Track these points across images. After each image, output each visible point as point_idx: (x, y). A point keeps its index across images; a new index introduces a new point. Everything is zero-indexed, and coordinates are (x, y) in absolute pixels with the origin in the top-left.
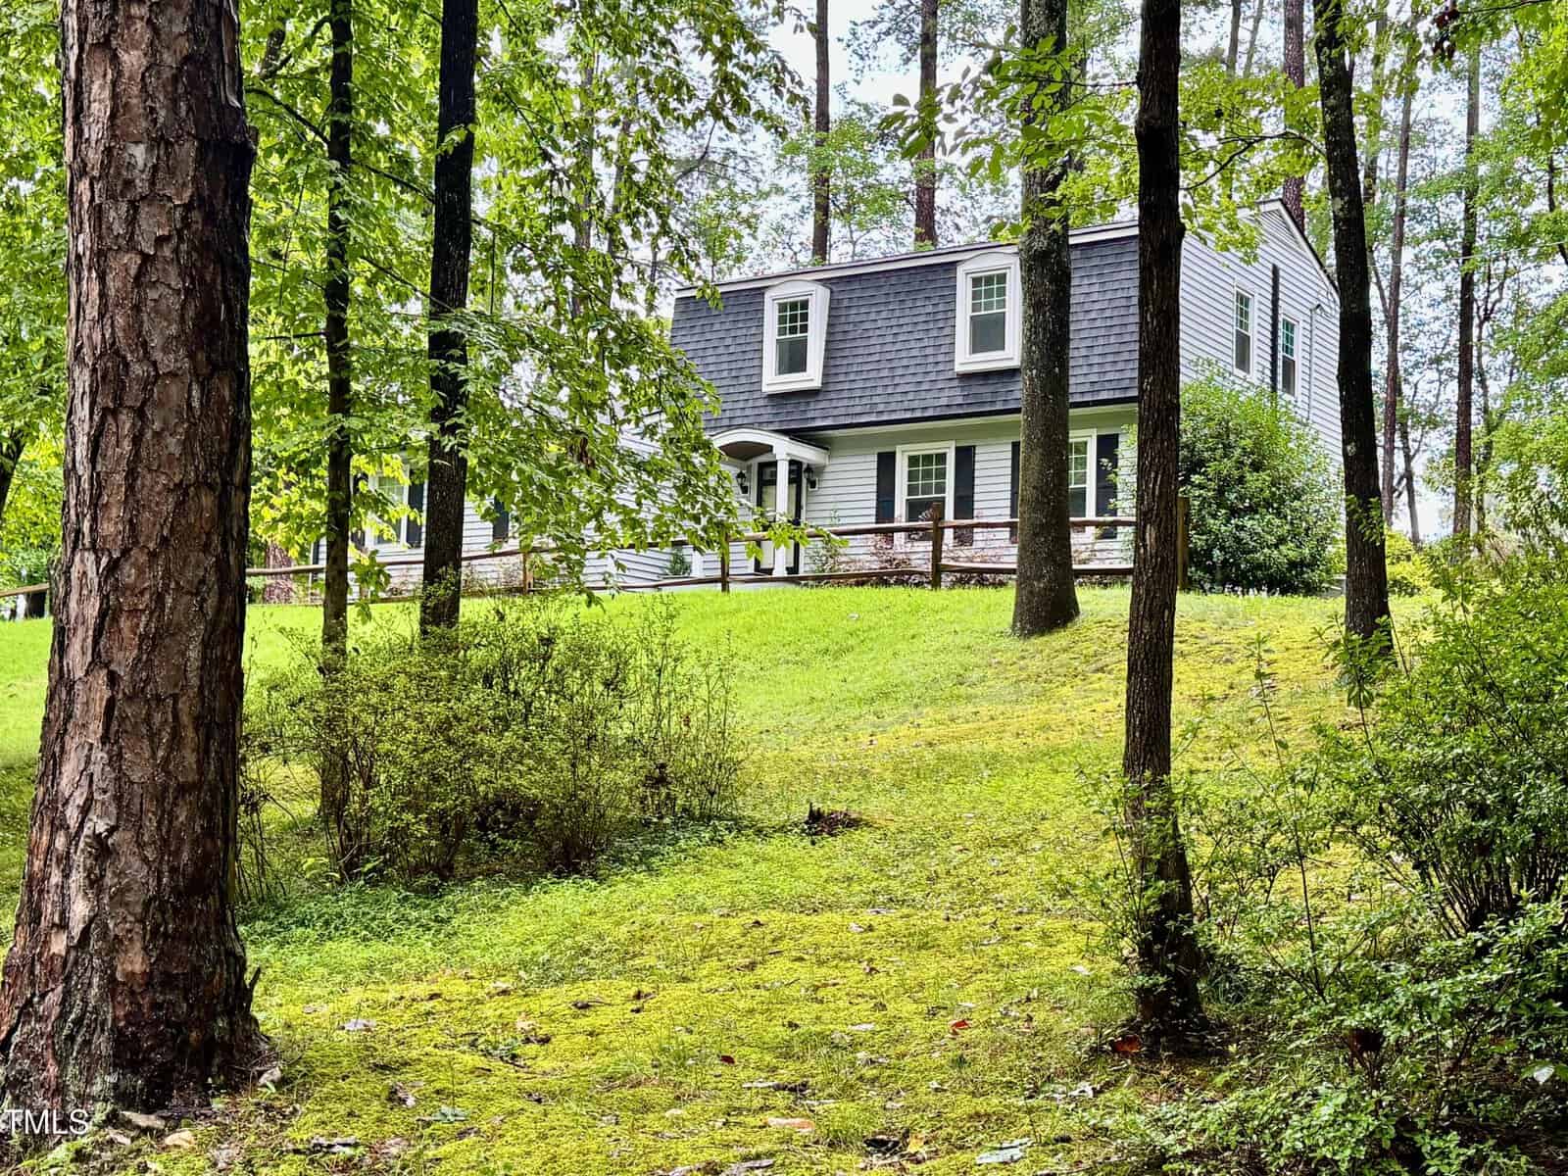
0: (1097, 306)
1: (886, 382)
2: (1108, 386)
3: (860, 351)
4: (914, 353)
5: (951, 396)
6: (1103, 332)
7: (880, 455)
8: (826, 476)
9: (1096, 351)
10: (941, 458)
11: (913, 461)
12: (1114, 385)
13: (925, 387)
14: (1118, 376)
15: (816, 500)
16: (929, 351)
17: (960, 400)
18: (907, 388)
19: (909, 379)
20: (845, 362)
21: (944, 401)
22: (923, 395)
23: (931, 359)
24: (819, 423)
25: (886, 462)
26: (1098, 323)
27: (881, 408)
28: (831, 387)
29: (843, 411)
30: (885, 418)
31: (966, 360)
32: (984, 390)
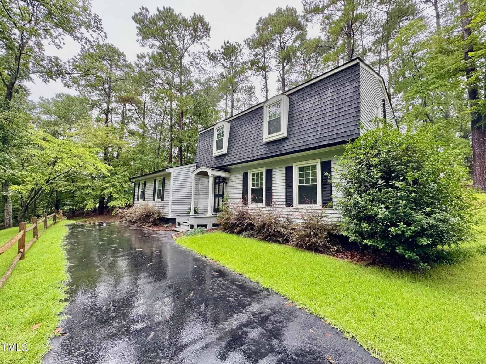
0: (317, 107)
1: (244, 149)
2: (325, 139)
3: (237, 140)
4: (252, 138)
5: (263, 151)
6: (322, 116)
7: (243, 173)
8: (230, 181)
9: (319, 125)
10: (262, 174)
11: (253, 175)
12: (329, 138)
13: (254, 149)
14: (330, 134)
15: (229, 188)
16: (256, 137)
17: (265, 152)
18: (250, 150)
19: (250, 147)
20: (233, 144)
21: (260, 153)
22: (254, 152)
23: (256, 139)
24: (226, 164)
25: (245, 176)
26: (319, 113)
27: (242, 158)
28: (229, 153)
29: (232, 160)
30: (243, 160)
31: (267, 137)
32: (273, 147)
